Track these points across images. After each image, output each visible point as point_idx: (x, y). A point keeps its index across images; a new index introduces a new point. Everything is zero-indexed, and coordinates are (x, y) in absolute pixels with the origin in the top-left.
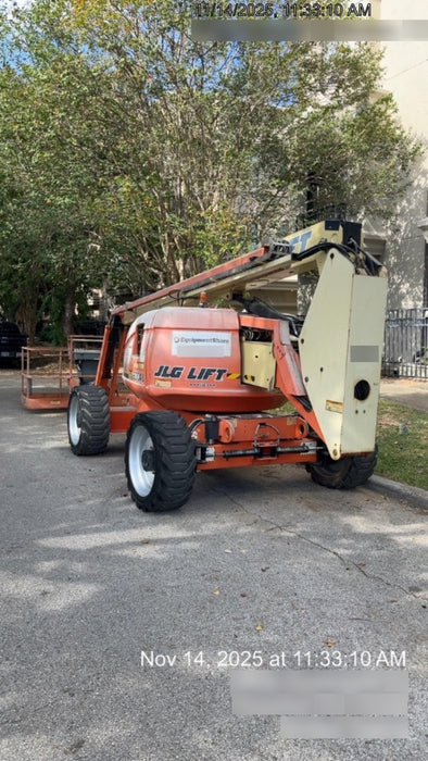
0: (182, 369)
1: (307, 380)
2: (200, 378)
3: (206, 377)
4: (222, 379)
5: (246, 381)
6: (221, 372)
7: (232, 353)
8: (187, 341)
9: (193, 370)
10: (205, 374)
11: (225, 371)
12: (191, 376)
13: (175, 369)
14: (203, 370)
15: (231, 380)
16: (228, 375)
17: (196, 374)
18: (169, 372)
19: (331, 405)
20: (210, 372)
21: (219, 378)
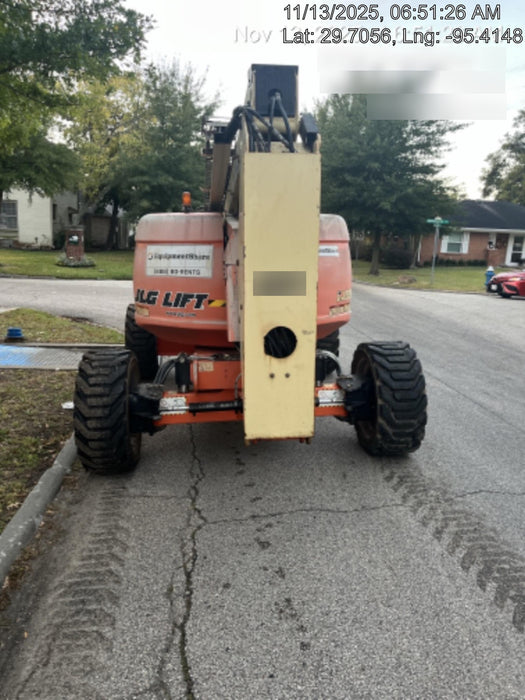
0: (156, 294)
2: (176, 305)
3: (183, 305)
4: (202, 307)
6: (200, 298)
7: (214, 273)
8: (160, 257)
9: (168, 296)
10: (182, 300)
11: (205, 296)
12: (166, 303)
13: (150, 294)
14: (179, 295)
15: (214, 308)
16: (210, 302)
17: (172, 300)
18: (145, 297)
20: (187, 297)
21: (198, 306)
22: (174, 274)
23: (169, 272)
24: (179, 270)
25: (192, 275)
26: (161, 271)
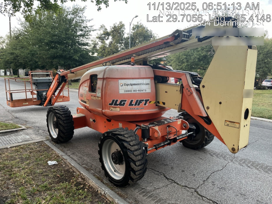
0: (125, 101)
1: (208, 108)
5: (158, 104)
7: (151, 90)
12: (131, 104)
15: (151, 105)
16: (150, 102)
18: (118, 103)
19: (228, 123)
22: (135, 92)
23: (133, 91)
24: (137, 90)
25: (143, 92)
26: (128, 91)
